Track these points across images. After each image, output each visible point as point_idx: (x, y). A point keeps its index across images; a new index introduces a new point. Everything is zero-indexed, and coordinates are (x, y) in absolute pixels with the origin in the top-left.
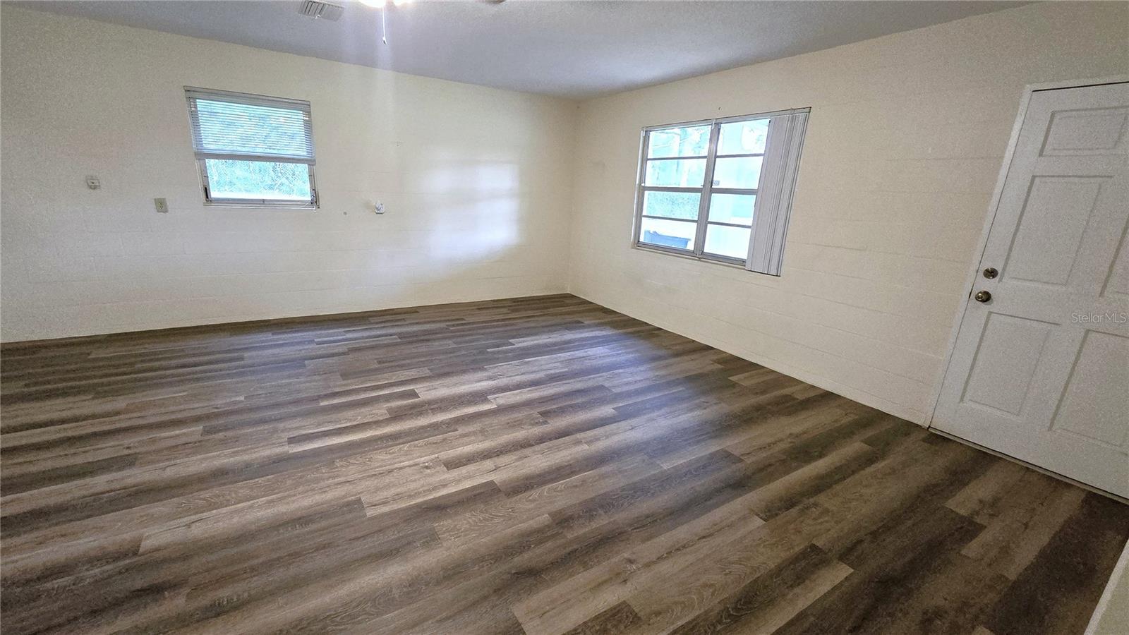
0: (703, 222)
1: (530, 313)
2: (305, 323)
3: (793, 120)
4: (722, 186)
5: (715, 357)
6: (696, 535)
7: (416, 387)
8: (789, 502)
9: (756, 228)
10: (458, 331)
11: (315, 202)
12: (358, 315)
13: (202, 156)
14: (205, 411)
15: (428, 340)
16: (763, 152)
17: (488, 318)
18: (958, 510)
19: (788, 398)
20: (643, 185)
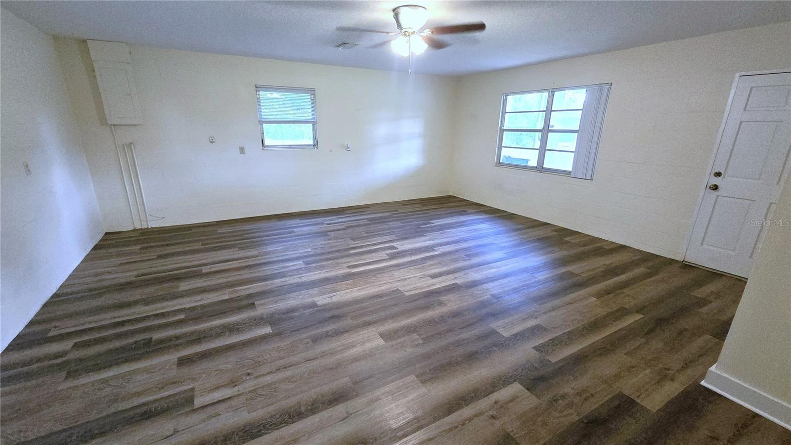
0: (543, 150)
1: (433, 207)
2: (313, 214)
3: (601, 90)
4: (554, 128)
5: (553, 228)
6: (565, 303)
7: (395, 244)
8: (608, 292)
9: (577, 153)
10: (399, 217)
11: (315, 145)
12: (336, 210)
13: (262, 122)
14: (296, 256)
15: (385, 222)
16: (582, 108)
17: (411, 210)
18: (697, 296)
19: (600, 248)
20: (503, 128)
